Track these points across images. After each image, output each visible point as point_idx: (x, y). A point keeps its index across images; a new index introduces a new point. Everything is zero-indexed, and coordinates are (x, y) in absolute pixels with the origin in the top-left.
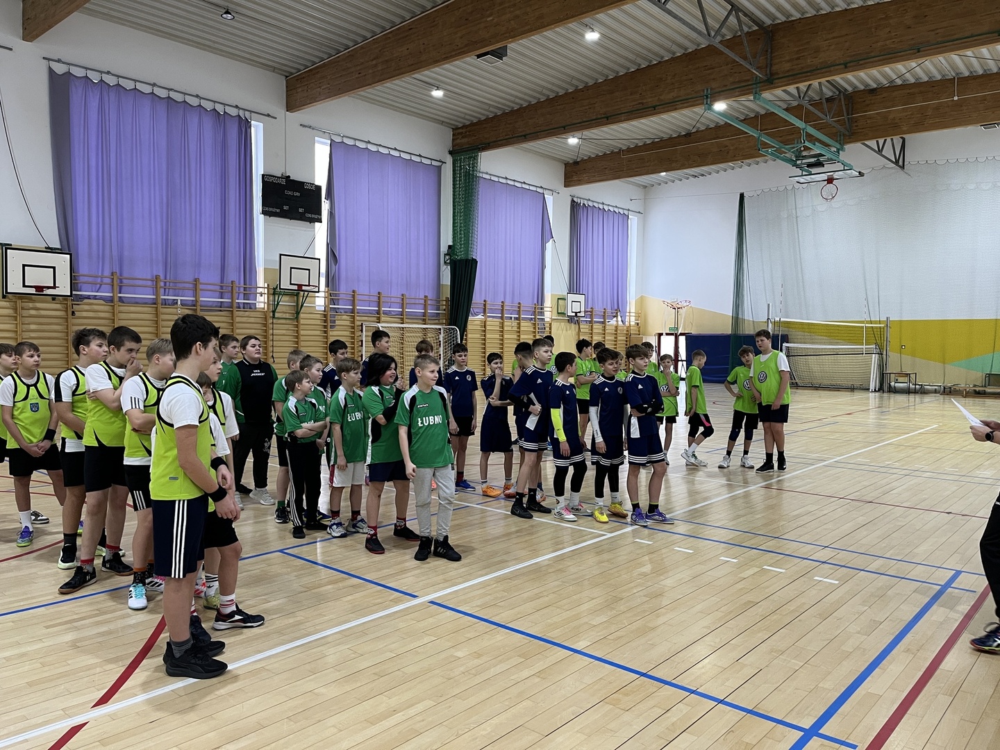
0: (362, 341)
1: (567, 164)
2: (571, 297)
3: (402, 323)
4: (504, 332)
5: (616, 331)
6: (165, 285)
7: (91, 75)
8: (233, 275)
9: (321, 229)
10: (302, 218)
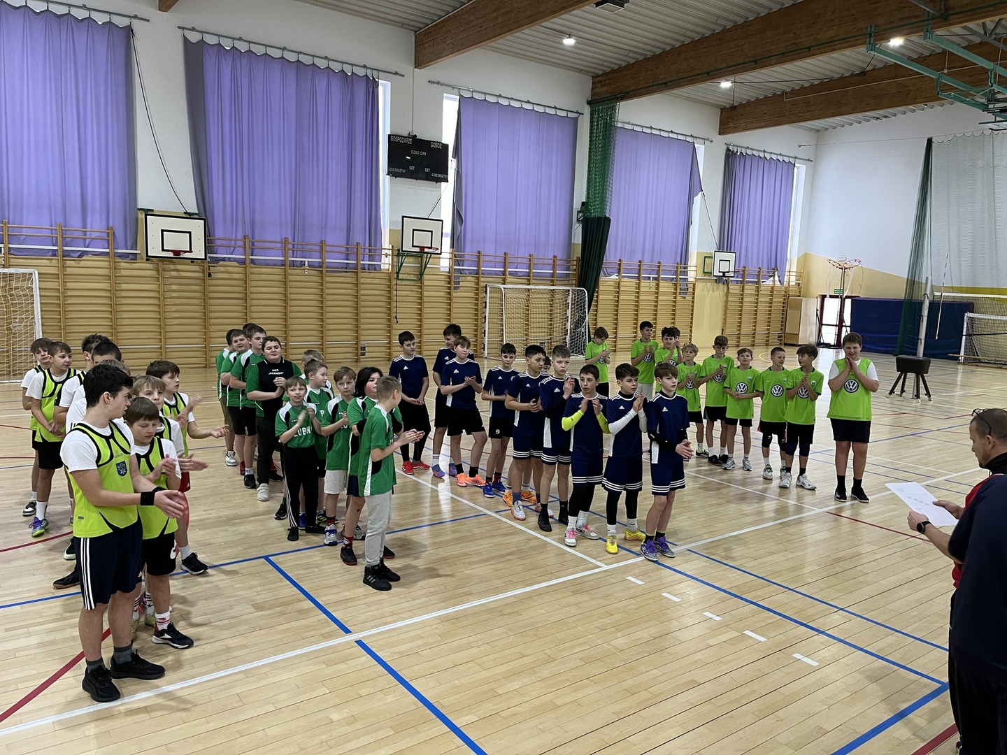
0: (486, 302)
1: (723, 109)
2: (720, 256)
3: (529, 285)
4: (640, 293)
5: (772, 292)
6: (294, 247)
7: (223, 42)
8: (359, 237)
9: (447, 189)
10: (428, 178)
